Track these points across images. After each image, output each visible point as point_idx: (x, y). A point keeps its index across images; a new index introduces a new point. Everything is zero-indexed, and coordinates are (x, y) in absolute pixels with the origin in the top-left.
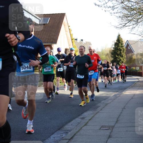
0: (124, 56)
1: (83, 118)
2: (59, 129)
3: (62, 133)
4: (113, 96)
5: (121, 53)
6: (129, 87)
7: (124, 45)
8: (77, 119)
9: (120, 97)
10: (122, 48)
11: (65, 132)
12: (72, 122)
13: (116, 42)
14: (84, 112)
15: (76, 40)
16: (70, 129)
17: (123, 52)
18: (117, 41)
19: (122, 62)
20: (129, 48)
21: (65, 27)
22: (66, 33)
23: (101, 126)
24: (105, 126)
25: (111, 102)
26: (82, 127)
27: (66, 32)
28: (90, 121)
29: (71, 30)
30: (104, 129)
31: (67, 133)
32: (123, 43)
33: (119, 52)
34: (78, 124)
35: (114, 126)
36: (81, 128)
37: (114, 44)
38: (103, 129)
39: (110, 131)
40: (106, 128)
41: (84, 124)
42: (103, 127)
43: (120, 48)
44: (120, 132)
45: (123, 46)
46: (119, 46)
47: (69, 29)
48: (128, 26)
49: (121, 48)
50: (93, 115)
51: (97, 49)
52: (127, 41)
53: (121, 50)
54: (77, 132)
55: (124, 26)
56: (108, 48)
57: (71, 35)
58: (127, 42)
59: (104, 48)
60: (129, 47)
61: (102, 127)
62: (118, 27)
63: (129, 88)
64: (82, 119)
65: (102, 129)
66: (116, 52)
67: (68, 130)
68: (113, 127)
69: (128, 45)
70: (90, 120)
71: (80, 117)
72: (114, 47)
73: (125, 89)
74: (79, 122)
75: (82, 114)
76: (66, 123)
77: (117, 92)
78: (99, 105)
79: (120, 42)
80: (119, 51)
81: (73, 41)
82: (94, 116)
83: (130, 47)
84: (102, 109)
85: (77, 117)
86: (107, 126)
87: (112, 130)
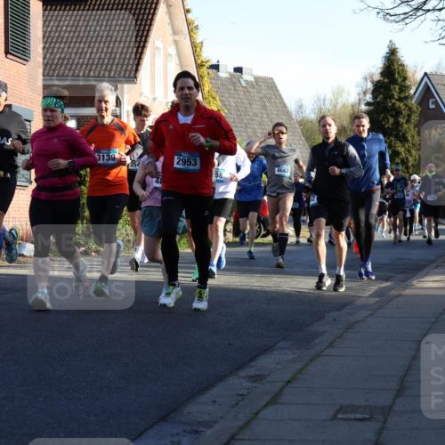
0: (413, 137)
1: (257, 378)
2: (163, 419)
3: (178, 434)
4: (371, 296)
5: (397, 123)
6: (433, 262)
7: (412, 92)
8: (232, 381)
9: (400, 299)
10: (402, 105)
11: (189, 428)
12: (215, 391)
13: (377, 77)
14: (259, 355)
15: (216, 67)
16: (206, 418)
17: (408, 121)
18: (382, 74)
19: (402, 160)
20: (432, 106)
21: (170, 14)
22: (176, 38)
23: (338, 407)
24: (354, 409)
25: (367, 317)
26: (258, 408)
27: (175, 33)
28: (290, 385)
29: (197, 27)
30: (352, 416)
31: (197, 432)
32: (408, 83)
33: (391, 120)
34: (240, 398)
35: (391, 407)
36: (257, 414)
37: (370, 86)
38: (346, 416)
39: (373, 426)
40: (358, 416)
41: (267, 398)
42: (347, 412)
43: (393, 104)
44: (417, 429)
45: (406, 98)
46: (392, 97)
47: (188, 24)
48: (434, 10)
49: (398, 104)
50: (298, 366)
51: (301, 107)
52: (426, 74)
53: (398, 113)
54: (241, 429)
55: (417, 9)
56: (344, 106)
57: (194, 46)
58: (426, 79)
59: (328, 106)
60: (431, 101)
61: (342, 409)
62: (392, 12)
63: (437, 267)
64: (254, 381)
65: (339, 416)
66: (380, 122)
67: (200, 423)
68: (387, 411)
69: (427, 93)
70: (289, 382)
71: (243, 373)
72: (369, 98)
73: (418, 269)
74: (244, 392)
75: (251, 360)
76: (193, 395)
77: (387, 280)
78: (317, 327)
79: (394, 81)
80: (392, 116)
81: (204, 70)
82: (302, 369)
83: (436, 103)
84: (334, 341)
85: (231, 374)
86: (360, 406)
87: (385, 423)
